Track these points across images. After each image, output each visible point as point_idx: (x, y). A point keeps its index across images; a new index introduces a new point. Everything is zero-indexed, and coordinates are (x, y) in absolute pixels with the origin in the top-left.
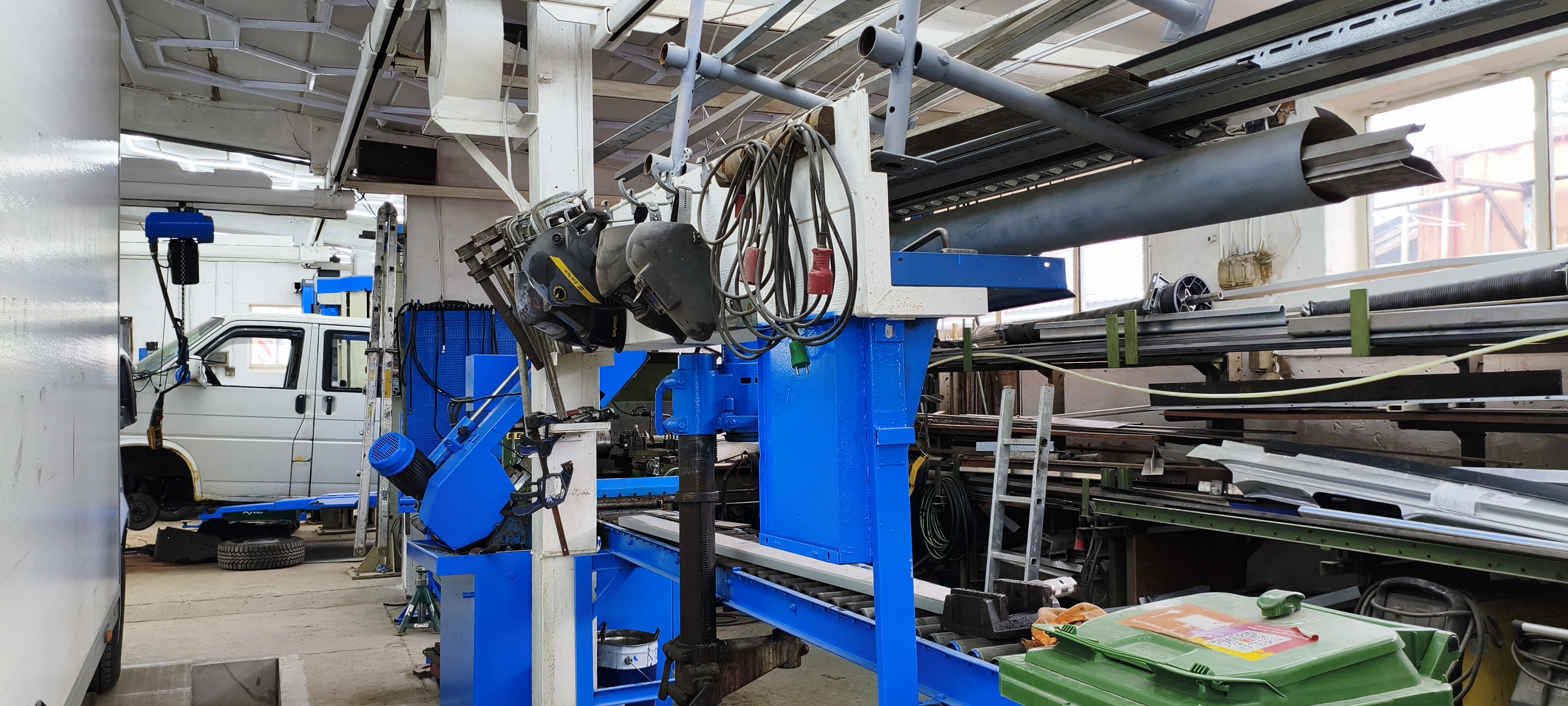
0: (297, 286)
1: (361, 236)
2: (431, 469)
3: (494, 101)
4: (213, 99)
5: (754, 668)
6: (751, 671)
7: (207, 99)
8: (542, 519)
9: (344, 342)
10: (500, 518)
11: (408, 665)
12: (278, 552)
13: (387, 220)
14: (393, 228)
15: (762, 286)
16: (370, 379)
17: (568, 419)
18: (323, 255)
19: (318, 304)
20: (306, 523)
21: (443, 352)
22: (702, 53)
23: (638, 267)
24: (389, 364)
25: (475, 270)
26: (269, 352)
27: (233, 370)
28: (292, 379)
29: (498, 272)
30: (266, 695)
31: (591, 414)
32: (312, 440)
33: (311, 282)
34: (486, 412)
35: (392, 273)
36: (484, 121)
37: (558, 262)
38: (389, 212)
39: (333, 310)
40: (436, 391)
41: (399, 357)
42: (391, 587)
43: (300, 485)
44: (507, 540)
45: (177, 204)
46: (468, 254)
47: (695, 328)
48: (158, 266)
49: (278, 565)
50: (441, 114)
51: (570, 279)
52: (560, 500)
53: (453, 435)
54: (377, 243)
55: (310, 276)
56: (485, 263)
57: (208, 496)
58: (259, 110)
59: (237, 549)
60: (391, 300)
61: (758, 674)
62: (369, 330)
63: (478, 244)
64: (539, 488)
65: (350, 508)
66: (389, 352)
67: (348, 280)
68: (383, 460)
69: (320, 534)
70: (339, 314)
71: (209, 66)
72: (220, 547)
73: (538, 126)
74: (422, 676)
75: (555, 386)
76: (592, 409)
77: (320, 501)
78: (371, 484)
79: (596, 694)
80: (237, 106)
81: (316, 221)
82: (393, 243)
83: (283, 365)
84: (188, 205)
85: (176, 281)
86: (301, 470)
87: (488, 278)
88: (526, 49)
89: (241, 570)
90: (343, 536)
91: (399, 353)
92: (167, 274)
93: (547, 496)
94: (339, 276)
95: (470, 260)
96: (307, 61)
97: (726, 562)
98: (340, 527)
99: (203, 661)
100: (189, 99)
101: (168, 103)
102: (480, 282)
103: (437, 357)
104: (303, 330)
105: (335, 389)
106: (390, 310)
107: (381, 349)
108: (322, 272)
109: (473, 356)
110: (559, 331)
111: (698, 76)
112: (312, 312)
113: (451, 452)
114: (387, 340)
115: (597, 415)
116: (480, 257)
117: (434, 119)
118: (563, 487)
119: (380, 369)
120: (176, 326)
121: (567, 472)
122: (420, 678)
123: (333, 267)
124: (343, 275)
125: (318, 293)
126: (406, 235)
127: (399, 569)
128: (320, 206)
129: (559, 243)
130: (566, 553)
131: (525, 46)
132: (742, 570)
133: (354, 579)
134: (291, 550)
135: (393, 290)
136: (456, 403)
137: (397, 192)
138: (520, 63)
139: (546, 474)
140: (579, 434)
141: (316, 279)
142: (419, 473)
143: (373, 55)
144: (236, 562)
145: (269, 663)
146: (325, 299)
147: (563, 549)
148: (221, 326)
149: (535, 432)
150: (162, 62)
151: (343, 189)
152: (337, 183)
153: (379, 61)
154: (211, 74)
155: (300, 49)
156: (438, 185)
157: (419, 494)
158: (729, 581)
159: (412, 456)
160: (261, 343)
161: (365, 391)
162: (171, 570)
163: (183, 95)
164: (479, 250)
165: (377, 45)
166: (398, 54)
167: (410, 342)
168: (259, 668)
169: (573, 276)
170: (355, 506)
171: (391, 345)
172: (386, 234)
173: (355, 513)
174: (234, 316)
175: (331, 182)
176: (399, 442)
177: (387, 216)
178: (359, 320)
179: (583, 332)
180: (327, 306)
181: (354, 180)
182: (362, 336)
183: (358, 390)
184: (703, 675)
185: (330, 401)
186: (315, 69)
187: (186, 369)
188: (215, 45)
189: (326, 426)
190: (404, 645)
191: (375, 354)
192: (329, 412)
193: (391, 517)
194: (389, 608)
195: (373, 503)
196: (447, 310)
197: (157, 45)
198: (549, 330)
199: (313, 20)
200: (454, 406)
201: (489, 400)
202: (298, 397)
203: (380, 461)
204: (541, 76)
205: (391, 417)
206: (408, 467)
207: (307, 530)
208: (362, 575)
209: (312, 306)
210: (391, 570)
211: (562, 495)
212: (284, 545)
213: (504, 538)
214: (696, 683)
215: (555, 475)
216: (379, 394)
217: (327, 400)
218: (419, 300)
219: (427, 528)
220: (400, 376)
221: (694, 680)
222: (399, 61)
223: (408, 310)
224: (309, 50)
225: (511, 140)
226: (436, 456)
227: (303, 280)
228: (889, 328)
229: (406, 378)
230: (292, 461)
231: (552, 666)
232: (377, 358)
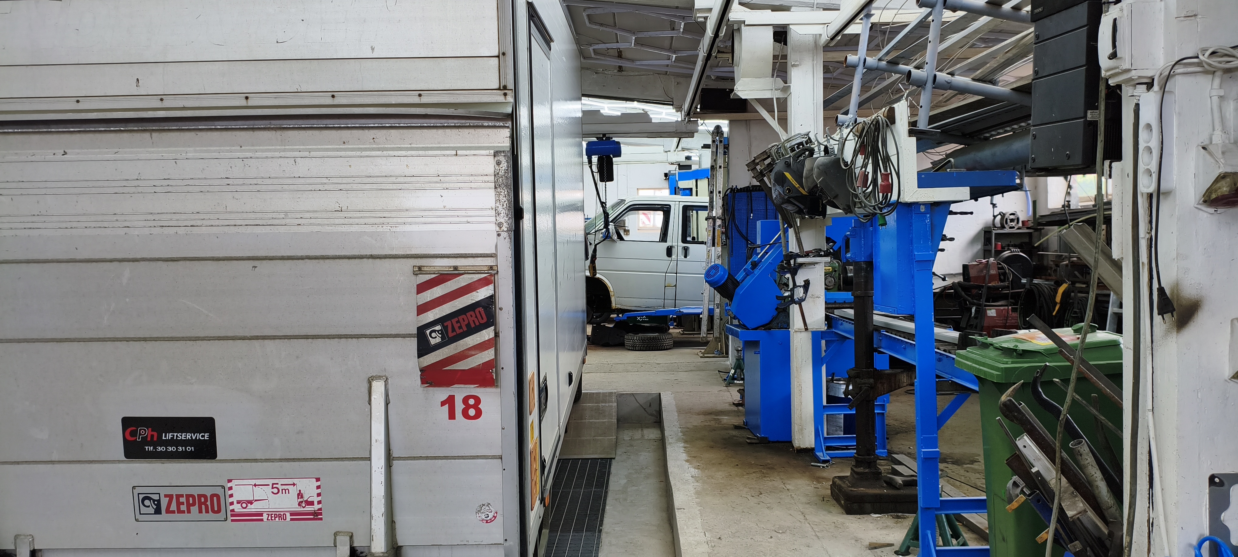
0: (666, 175)
1: (702, 147)
2: (736, 284)
3: (768, 78)
4: (619, 71)
5: (895, 384)
6: (893, 385)
7: (616, 71)
8: (795, 310)
9: (695, 212)
10: (775, 313)
11: (730, 400)
12: (658, 341)
13: (718, 136)
14: (721, 142)
15: (868, 188)
16: (708, 236)
17: (807, 255)
18: (681, 157)
19: (678, 188)
20: (674, 328)
21: (751, 218)
22: (867, 58)
23: (818, 179)
24: (719, 226)
25: (756, 175)
26: (649, 219)
27: (628, 231)
28: (664, 237)
29: (768, 176)
30: (654, 412)
31: (819, 253)
32: (676, 273)
33: (674, 172)
34: (766, 253)
35: (720, 169)
36: (762, 90)
37: (787, 174)
38: (718, 131)
39: (688, 192)
40: (747, 242)
41: (725, 221)
42: (723, 363)
43: (669, 301)
44: (779, 325)
45: (601, 136)
46: (753, 167)
47: (846, 207)
48: (592, 172)
49: (658, 349)
50: (739, 89)
51: (793, 183)
52: (803, 300)
53: (748, 266)
54: (712, 151)
55: (674, 169)
56: (761, 170)
57: (619, 306)
58: (644, 75)
59: (635, 339)
60: (720, 185)
61: (897, 387)
62: (707, 204)
63: (757, 161)
64: (791, 293)
65: (699, 314)
66: (719, 219)
67: (696, 171)
68: (712, 279)
69: (682, 334)
70: (691, 195)
71: (617, 55)
72: (626, 337)
73: (791, 91)
74: (737, 405)
75: (798, 237)
76: (820, 250)
77: (681, 310)
78: (709, 301)
79: (824, 406)
80: (632, 74)
81: (676, 140)
82: (721, 150)
83: (658, 228)
84: (607, 136)
85: (601, 181)
86: (670, 292)
87: (763, 179)
88: (786, 45)
89: (638, 350)
90: (696, 336)
91: (725, 219)
92: (597, 176)
93: (795, 297)
94: (691, 169)
95: (753, 169)
96: (671, 48)
97: (878, 329)
98: (694, 331)
99: (622, 392)
100: (606, 72)
101: (595, 76)
102: (759, 181)
103: (748, 221)
104: (670, 205)
105: (689, 242)
106: (720, 192)
107: (715, 217)
108: (681, 167)
109: (760, 221)
110: (795, 208)
111: (865, 70)
112: (675, 194)
113: (747, 275)
114: (717, 212)
115: (823, 253)
116: (758, 167)
117: (736, 92)
118: (804, 293)
119: (714, 229)
120: (602, 206)
121: (807, 285)
122: (737, 406)
123: (688, 163)
124: (694, 167)
125: (679, 180)
126: (729, 145)
127: (727, 353)
128: (678, 131)
129: (788, 165)
130: (806, 329)
131: (786, 44)
132: (886, 332)
133: (701, 357)
134: (665, 340)
135: (721, 180)
136: (751, 248)
137: (723, 118)
138: (783, 54)
139: (795, 285)
140: (814, 264)
141: (677, 172)
142: (730, 286)
143: (705, 56)
144: (635, 345)
145: (656, 395)
146: (683, 184)
147: (805, 327)
148: (624, 205)
149: (789, 263)
150: (593, 55)
151: (691, 119)
152: (688, 116)
153: (708, 57)
154: (619, 59)
155: (667, 44)
156: (748, 112)
157: (730, 298)
158: (881, 338)
159: (726, 276)
160: (644, 214)
161: (705, 243)
162: (600, 349)
163: (603, 70)
164: (758, 164)
165: (707, 51)
166: (719, 52)
167: (731, 212)
168: (650, 398)
169: (795, 181)
170: (701, 314)
171: (720, 214)
172: (717, 145)
173: (701, 316)
174: (631, 198)
175: (685, 116)
176: (720, 270)
177: (718, 134)
178: (703, 198)
179: (804, 208)
180: (684, 189)
181: (698, 113)
182: (704, 208)
183: (702, 243)
184: (865, 384)
185: (686, 250)
186: (675, 52)
187: (608, 230)
188: (622, 46)
189: (684, 265)
190: (729, 391)
191: (711, 220)
192: (686, 257)
193: (721, 319)
194: (721, 373)
195: (711, 312)
196: (754, 191)
197: (591, 49)
198: (790, 208)
199: (673, 29)
200: (750, 250)
201: (768, 246)
202: (668, 247)
203: (710, 279)
204: (793, 64)
205: (720, 259)
206: (724, 283)
207: (675, 331)
208: (705, 355)
209: (675, 188)
210: (723, 354)
211: (804, 297)
212: (661, 336)
213: (778, 324)
214: (861, 387)
215: (800, 286)
216: (714, 245)
217: (685, 249)
218: (736, 186)
219: (735, 316)
220: (725, 233)
221: (859, 386)
222: (720, 55)
223: (730, 192)
224: (671, 43)
225: (777, 99)
226: (739, 277)
227: (670, 171)
228: (922, 207)
229: (730, 235)
230: (665, 286)
231: (800, 391)
232: (712, 223)
